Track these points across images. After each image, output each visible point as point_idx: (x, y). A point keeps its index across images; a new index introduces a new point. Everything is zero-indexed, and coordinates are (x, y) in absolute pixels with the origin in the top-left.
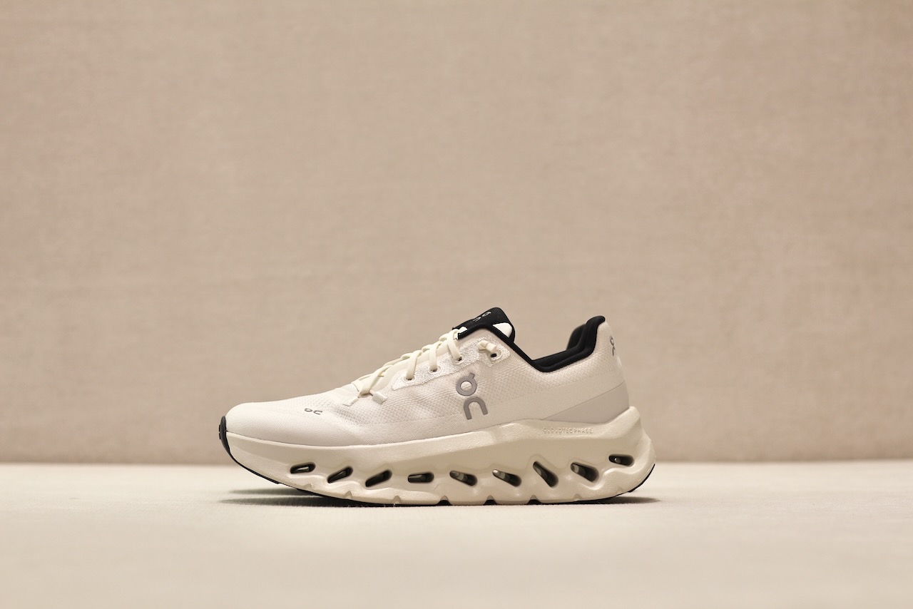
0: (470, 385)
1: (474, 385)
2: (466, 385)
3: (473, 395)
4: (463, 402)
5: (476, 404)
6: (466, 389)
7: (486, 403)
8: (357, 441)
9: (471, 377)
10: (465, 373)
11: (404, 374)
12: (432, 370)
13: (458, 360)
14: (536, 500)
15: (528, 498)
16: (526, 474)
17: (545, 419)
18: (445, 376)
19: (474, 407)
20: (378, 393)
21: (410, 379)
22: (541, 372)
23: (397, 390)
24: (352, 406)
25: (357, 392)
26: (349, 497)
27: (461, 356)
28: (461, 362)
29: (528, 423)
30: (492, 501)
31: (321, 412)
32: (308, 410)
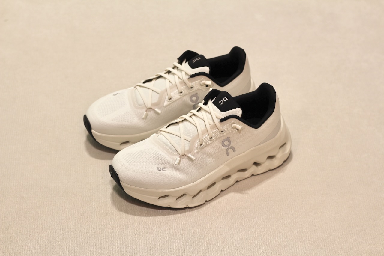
0: (228, 142)
1: (230, 142)
2: (226, 143)
3: (229, 146)
4: (226, 150)
6: (227, 145)
7: (235, 148)
9: (228, 139)
11: (199, 143)
12: (210, 138)
13: (221, 132)
14: (253, 175)
15: (250, 176)
16: (250, 168)
17: (257, 145)
18: (216, 140)
19: (230, 151)
20: (190, 155)
21: (201, 145)
22: (257, 129)
23: (198, 153)
24: (180, 165)
25: (177, 153)
26: (187, 206)
27: (223, 130)
28: (223, 132)
29: (252, 150)
30: (237, 181)
31: (165, 168)
32: (159, 169)
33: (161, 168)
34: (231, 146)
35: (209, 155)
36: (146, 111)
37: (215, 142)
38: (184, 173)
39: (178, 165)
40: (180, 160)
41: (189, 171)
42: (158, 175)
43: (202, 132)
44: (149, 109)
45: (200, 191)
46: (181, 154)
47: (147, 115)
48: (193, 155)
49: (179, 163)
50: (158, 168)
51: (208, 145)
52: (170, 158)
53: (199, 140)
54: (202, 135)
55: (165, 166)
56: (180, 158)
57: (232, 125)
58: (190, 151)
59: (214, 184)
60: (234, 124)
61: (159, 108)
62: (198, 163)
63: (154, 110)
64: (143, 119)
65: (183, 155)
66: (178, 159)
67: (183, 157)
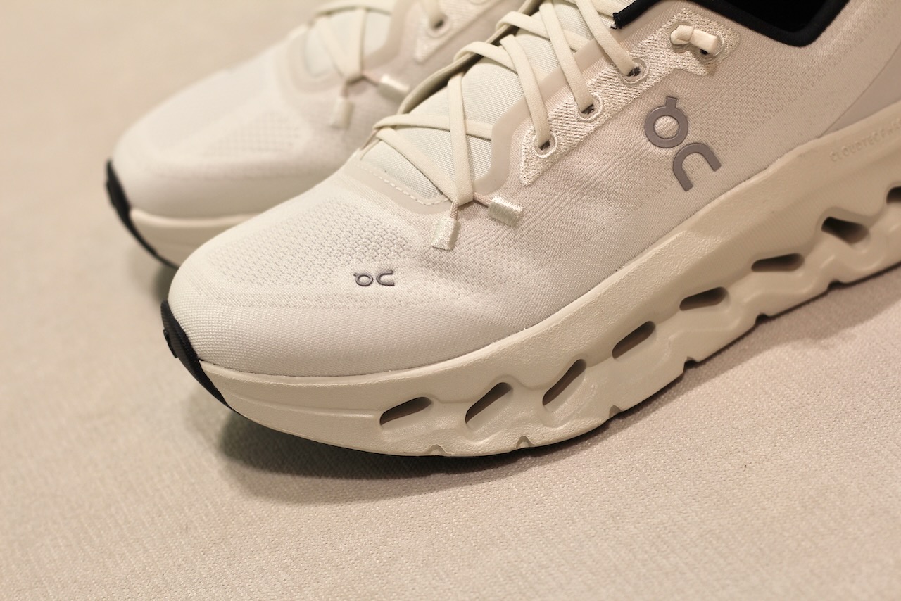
0: (675, 123)
1: (682, 120)
2: (665, 125)
3: (685, 143)
4: (670, 160)
5: (696, 156)
6: (669, 135)
7: (714, 148)
8: (497, 331)
9: (670, 107)
10: (658, 100)
11: (535, 140)
12: (583, 108)
13: (630, 74)
14: (835, 285)
15: (824, 287)
16: (811, 246)
17: (825, 133)
18: (614, 116)
19: (694, 163)
20: (498, 199)
21: (545, 145)
22: (803, 49)
23: (533, 183)
24: (456, 249)
25: (441, 197)
26: (523, 445)
27: (637, 65)
28: (640, 77)
29: (801, 156)
30: (762, 319)
31: (390, 273)
32: (363, 279)
33: (374, 274)
34: (691, 138)
35: (591, 188)
36: (346, 94)
37: (611, 128)
38: (480, 284)
39: (448, 251)
40: (457, 229)
41: (501, 270)
42: (358, 305)
43: (540, 88)
44: (357, 82)
45: (577, 368)
46: (456, 201)
47: (350, 110)
48: (512, 196)
49: (453, 242)
50: (358, 277)
51: (580, 143)
52: (410, 223)
53: (532, 128)
54: (544, 101)
55: (388, 264)
56: (456, 216)
57: (674, 34)
58: (497, 181)
59: (645, 331)
60: (680, 27)
61: (398, 73)
62: (542, 232)
63: (375, 84)
64: (335, 128)
65: (467, 205)
66: (445, 222)
67: (468, 210)
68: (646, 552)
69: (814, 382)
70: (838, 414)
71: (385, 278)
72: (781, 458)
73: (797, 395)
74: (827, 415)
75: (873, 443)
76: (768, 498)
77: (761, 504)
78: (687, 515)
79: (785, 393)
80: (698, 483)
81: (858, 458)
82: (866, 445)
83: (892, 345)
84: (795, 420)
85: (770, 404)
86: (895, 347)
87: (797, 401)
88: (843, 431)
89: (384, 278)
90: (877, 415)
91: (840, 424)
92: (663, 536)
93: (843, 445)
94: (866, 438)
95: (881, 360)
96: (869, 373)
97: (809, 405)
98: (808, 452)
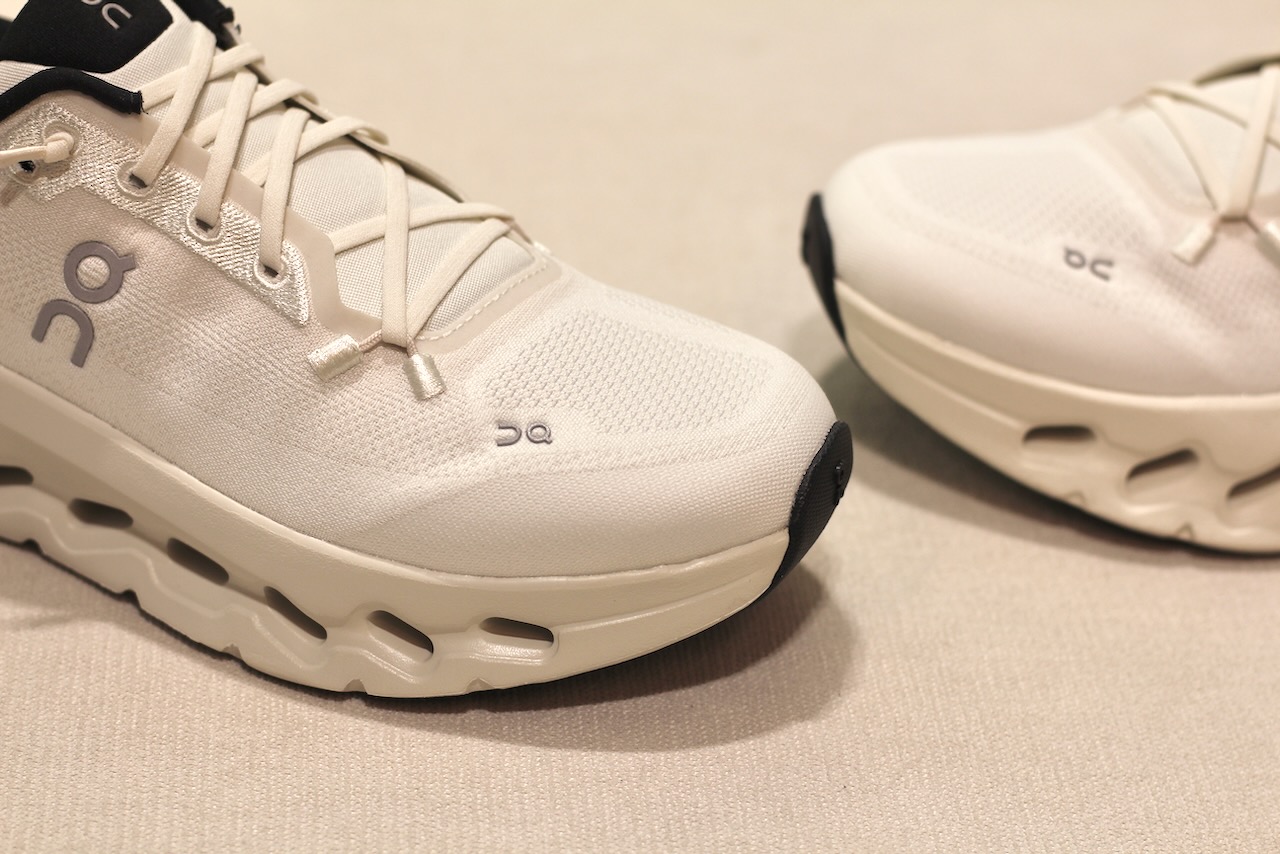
25: (1203, 200)
31: (1109, 263)
32: (1073, 259)
33: (1089, 255)
39: (1190, 264)
40: (1210, 245)
46: (1223, 211)
49: (1201, 256)
50: (1069, 253)
56: (1216, 229)
65: (1235, 220)
66: (1199, 231)
67: (1232, 227)
68: (652, 832)
69: (1002, 723)
70: (1001, 776)
71: (1101, 268)
72: (895, 797)
73: (969, 729)
74: (987, 771)
75: (1018, 833)
76: (843, 838)
77: (828, 840)
78: (732, 810)
79: (958, 719)
80: (773, 778)
81: (987, 842)
82: (1008, 830)
83: (1130, 723)
84: (944, 757)
85: (929, 724)
86: (1131, 728)
87: (963, 736)
88: (993, 801)
89: (1099, 266)
90: (1048, 800)
91: (994, 790)
92: (686, 822)
93: (981, 817)
94: (1014, 822)
95: (1102, 735)
96: (1077, 743)
97: (975, 748)
98: (932, 805)
